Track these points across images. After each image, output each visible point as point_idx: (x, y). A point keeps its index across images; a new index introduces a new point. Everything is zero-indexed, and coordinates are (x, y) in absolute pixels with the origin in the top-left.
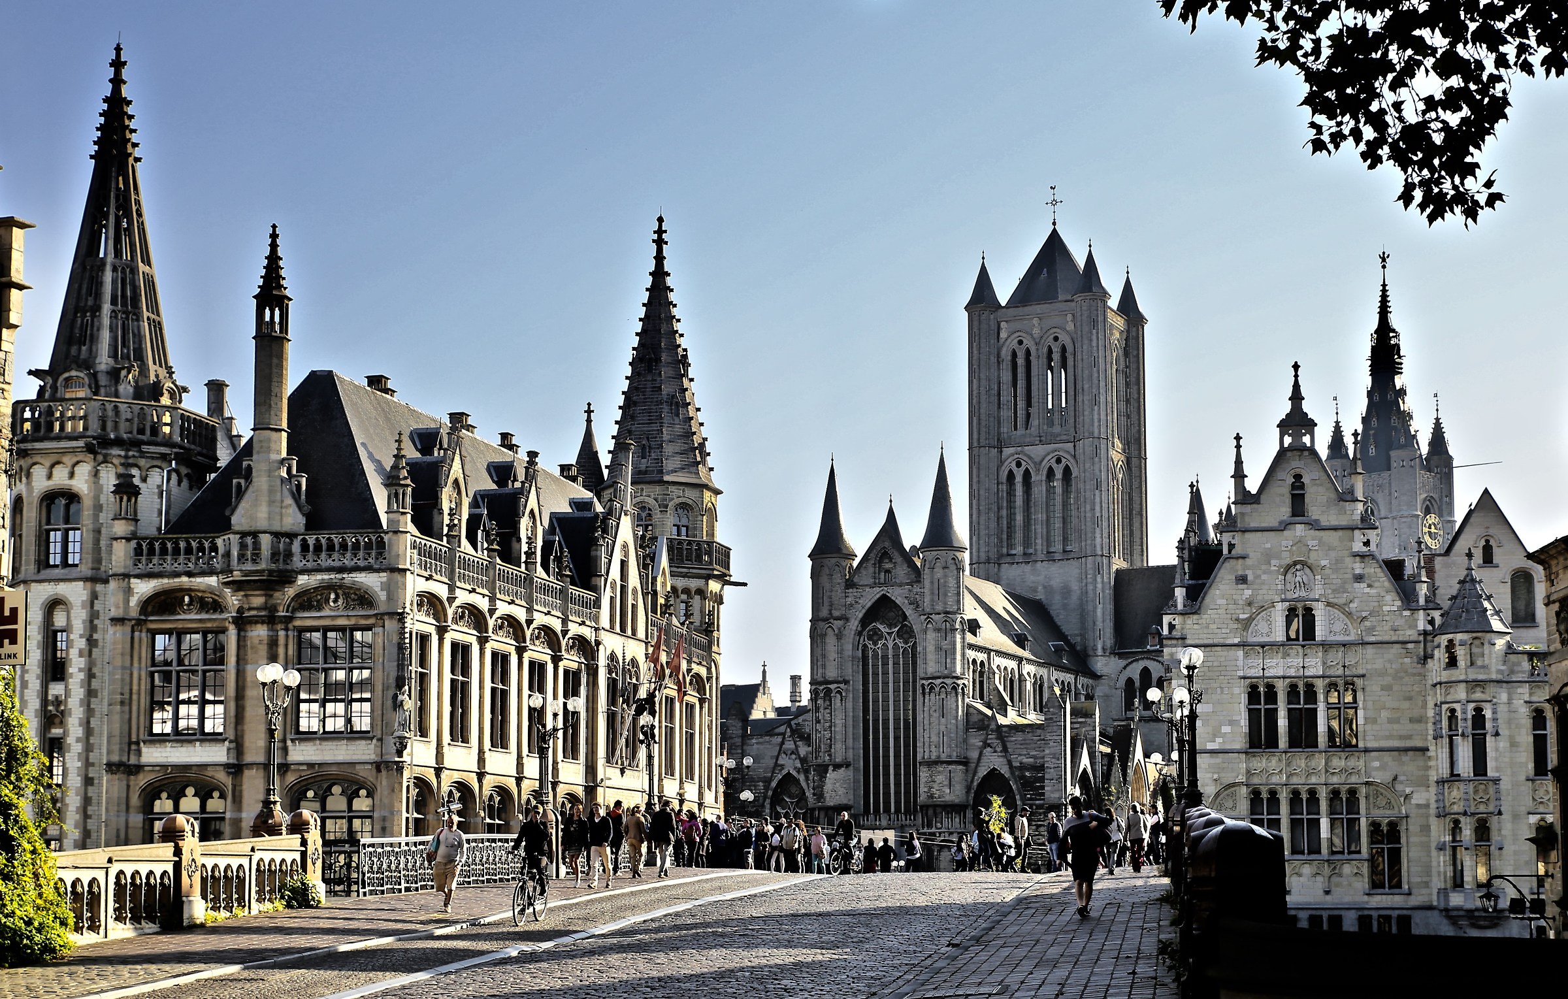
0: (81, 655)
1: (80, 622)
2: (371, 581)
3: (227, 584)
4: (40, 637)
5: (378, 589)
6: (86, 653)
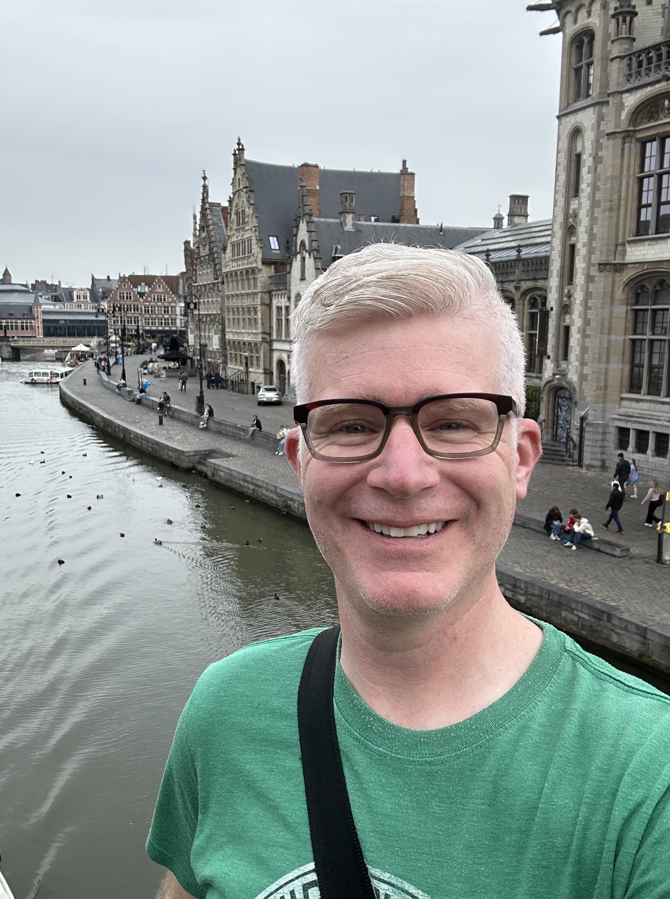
0: (589, 173)
1: (590, 143)
4: (565, 162)
6: (592, 170)
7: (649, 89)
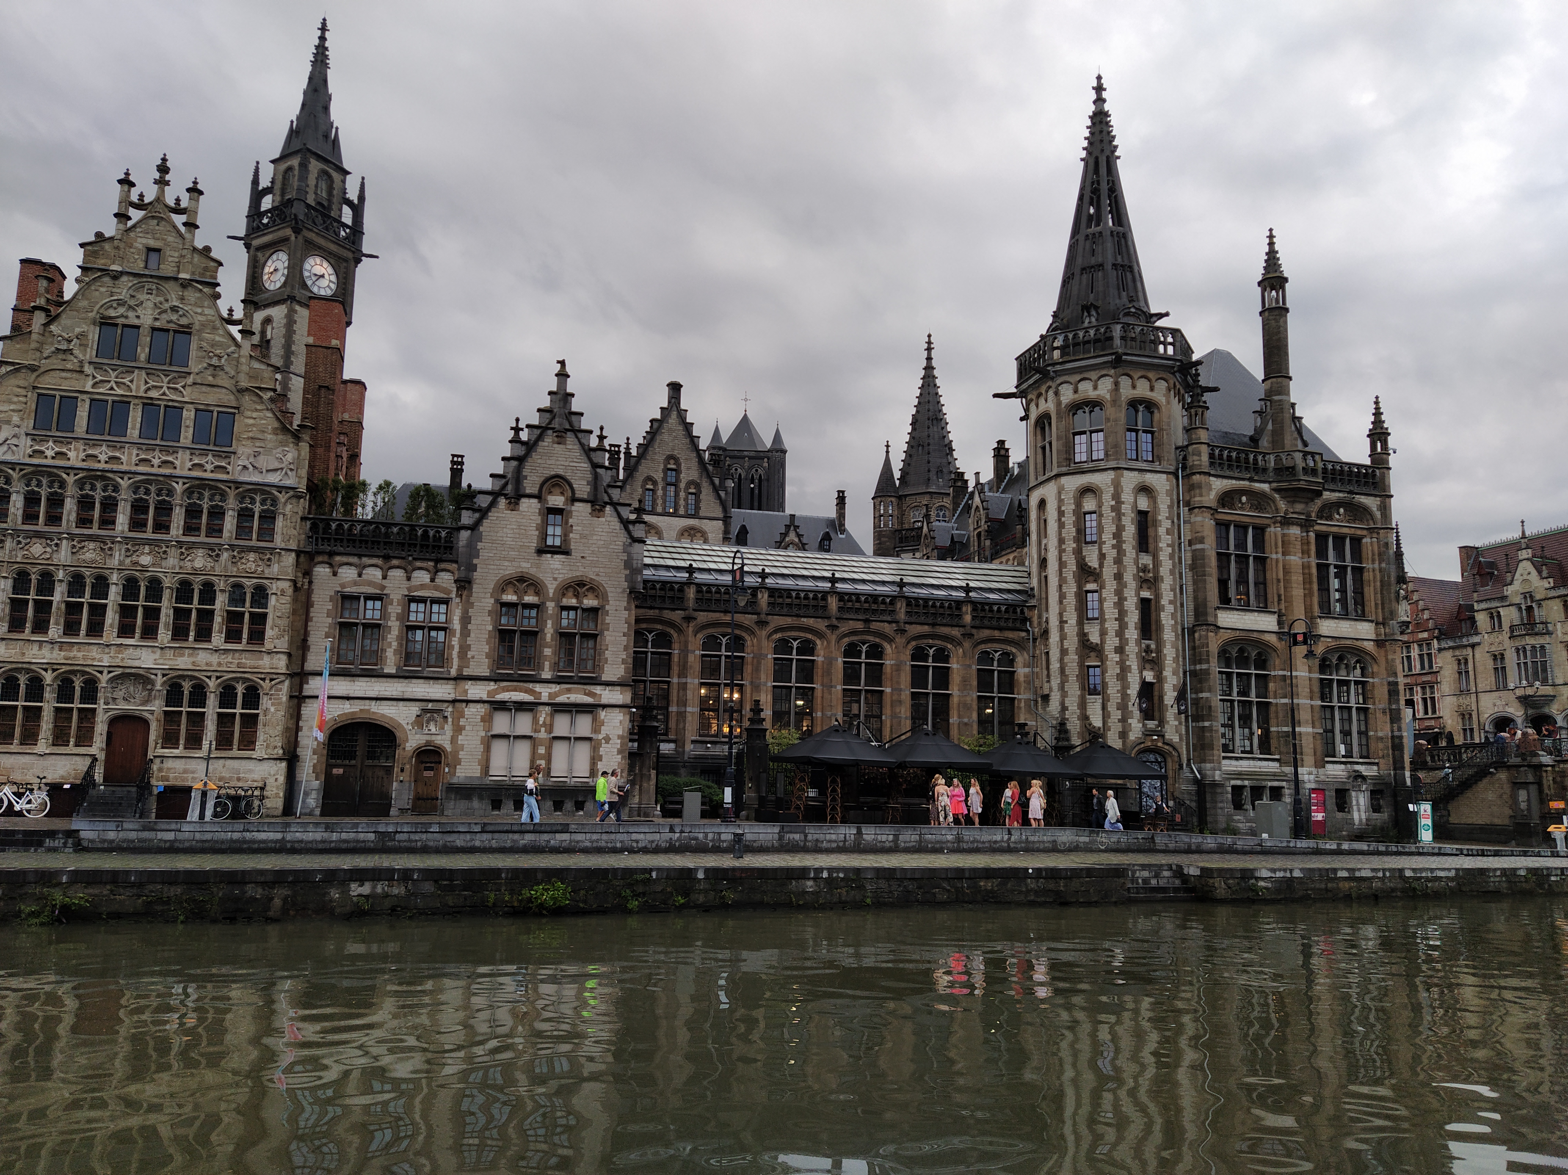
0: (1168, 534)
1: (1166, 507)
2: (1371, 503)
3: (1277, 490)
4: (1133, 515)
5: (1375, 509)
6: (1172, 532)
7: (1234, 482)
